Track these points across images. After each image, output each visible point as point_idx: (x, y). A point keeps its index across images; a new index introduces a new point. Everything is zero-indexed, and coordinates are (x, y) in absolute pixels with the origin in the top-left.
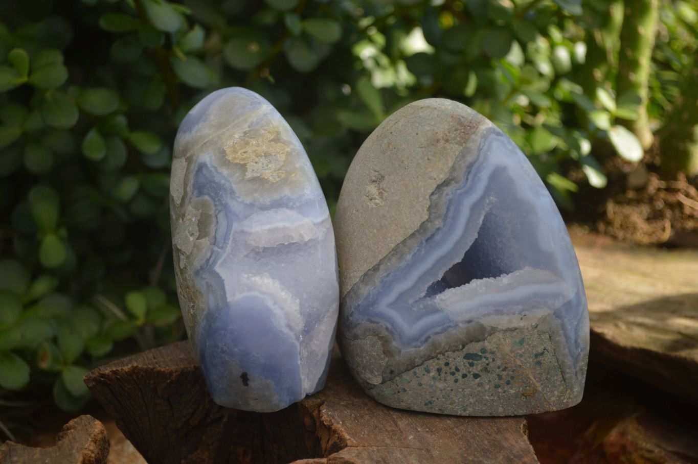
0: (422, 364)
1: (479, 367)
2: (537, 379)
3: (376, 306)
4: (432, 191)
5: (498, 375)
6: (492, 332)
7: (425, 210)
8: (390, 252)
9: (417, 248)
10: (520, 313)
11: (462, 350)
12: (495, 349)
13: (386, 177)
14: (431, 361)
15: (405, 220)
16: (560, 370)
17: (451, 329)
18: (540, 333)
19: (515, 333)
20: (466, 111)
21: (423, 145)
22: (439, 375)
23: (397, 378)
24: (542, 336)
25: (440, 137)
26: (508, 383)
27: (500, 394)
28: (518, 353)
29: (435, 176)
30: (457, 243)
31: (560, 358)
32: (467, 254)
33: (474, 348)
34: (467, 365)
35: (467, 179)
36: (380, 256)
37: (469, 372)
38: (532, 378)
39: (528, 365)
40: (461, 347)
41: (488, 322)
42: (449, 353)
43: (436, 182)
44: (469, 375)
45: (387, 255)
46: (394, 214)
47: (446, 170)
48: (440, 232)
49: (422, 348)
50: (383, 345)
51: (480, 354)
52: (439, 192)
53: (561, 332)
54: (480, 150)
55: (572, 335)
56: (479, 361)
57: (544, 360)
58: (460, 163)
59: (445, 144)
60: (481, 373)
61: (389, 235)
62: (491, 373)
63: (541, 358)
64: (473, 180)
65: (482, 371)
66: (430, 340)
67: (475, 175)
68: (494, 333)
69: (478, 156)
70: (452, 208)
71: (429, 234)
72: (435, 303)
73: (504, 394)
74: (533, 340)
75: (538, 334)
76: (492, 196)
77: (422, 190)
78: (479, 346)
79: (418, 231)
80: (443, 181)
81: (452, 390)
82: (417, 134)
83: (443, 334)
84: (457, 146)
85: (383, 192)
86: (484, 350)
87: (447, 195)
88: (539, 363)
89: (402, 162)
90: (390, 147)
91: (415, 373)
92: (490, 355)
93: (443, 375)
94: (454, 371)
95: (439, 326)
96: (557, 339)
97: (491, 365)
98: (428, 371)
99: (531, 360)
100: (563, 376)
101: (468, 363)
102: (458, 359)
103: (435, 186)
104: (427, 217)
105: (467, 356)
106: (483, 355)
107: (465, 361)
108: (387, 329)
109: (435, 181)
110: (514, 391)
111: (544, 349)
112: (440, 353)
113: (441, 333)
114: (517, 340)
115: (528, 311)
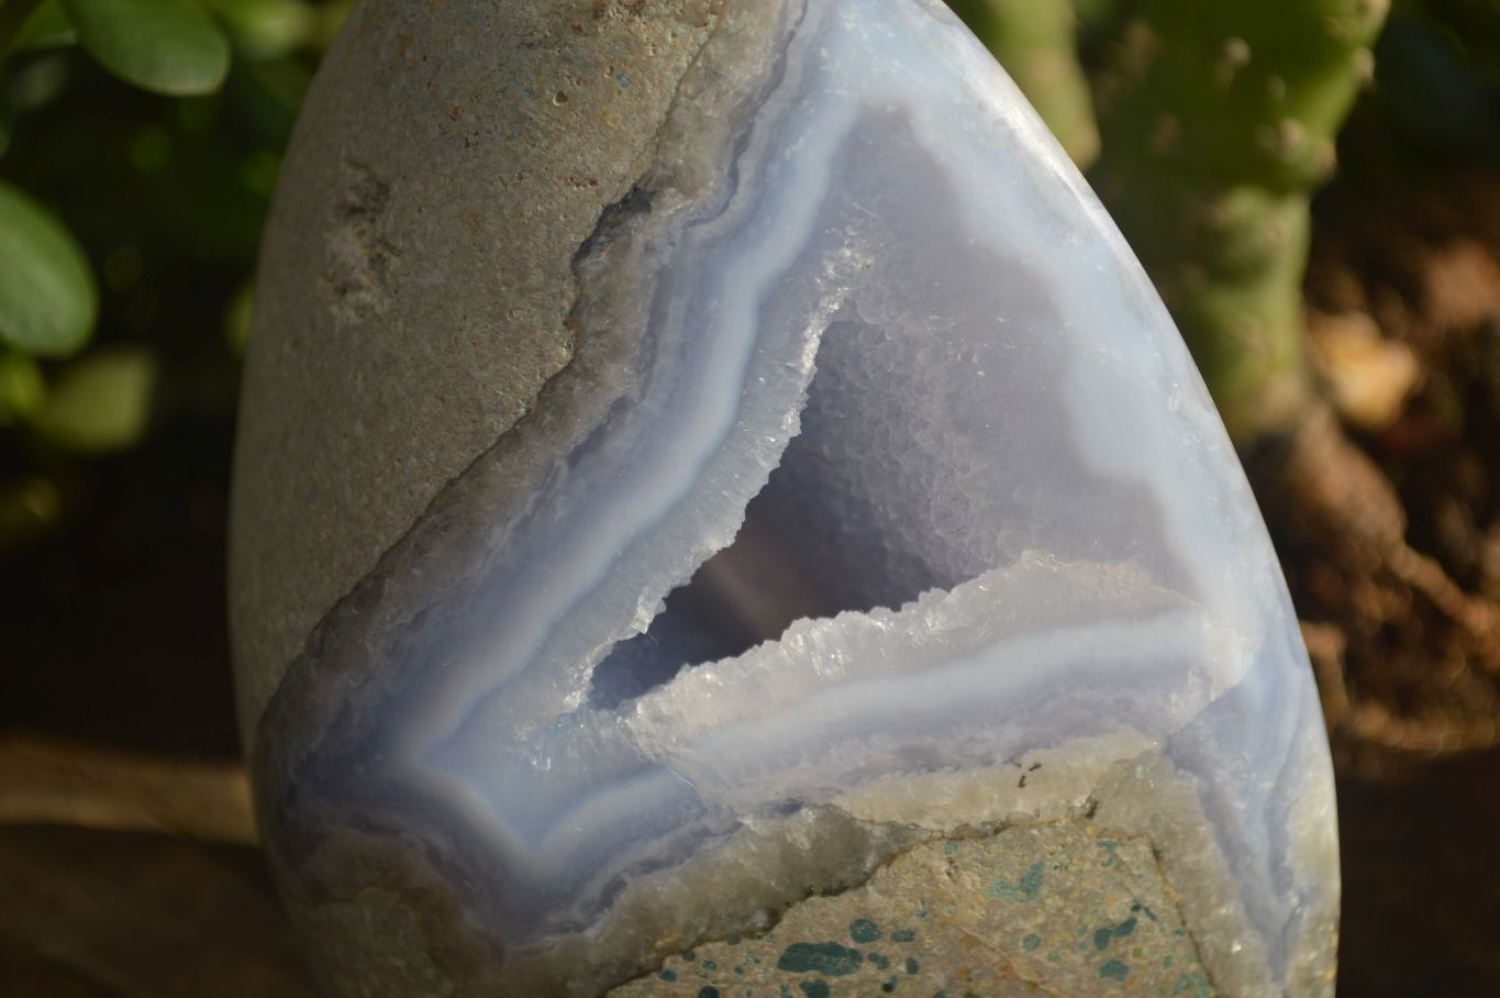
3: (379, 758)
4: (582, 238)
6: (895, 848)
7: (558, 320)
8: (419, 520)
9: (533, 497)
10: (1014, 758)
11: (767, 929)
12: (914, 922)
13: (395, 188)
14: (637, 986)
15: (476, 374)
17: (710, 844)
18: (1111, 842)
19: (995, 848)
21: (538, 36)
24: (1119, 850)
28: (1017, 931)
29: (594, 171)
30: (708, 464)
31: (1210, 940)
32: (753, 508)
33: (821, 920)
34: (800, 994)
35: (734, 175)
36: (382, 538)
39: (1068, 978)
40: (760, 919)
41: (871, 805)
42: (715, 948)
43: (599, 194)
45: (408, 534)
46: (428, 350)
47: (640, 140)
48: (630, 416)
49: (590, 933)
50: (427, 927)
51: (851, 944)
52: (612, 238)
53: (1205, 829)
54: (784, 42)
55: (1255, 836)
56: (847, 977)
57: (1137, 954)
58: (697, 102)
59: (630, 21)
61: (414, 441)
63: (1122, 948)
64: (761, 177)
66: (624, 898)
67: (771, 154)
68: (904, 851)
69: (779, 70)
70: (676, 307)
71: (579, 432)
72: (630, 733)
74: (1080, 873)
75: (1100, 844)
76: (851, 246)
77: (542, 235)
79: (531, 418)
80: (628, 187)
83: (678, 868)
84: (681, 29)
85: (386, 254)
86: (865, 929)
87: (649, 249)
88: (1116, 969)
89: (455, 115)
90: (409, 55)
92: (896, 947)
95: (659, 833)
96: (1190, 859)
97: (905, 990)
99: (1078, 959)
101: (803, 986)
102: (755, 972)
103: (593, 213)
104: (564, 356)
105: (797, 957)
106: (865, 948)
107: (786, 976)
108: (433, 854)
109: (591, 190)
111: (1136, 908)
112: (671, 950)
113: (669, 863)
114: (1012, 878)
115: (1048, 746)
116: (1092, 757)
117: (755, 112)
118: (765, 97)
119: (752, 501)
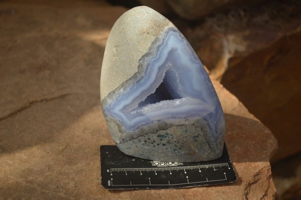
0: (137, 138)
1: (165, 141)
2: (195, 148)
3: (114, 110)
4: (140, 58)
5: (175, 145)
6: (171, 126)
7: (137, 67)
8: (120, 86)
9: (132, 86)
10: (185, 118)
11: (156, 133)
12: (173, 134)
14: (141, 137)
15: (127, 71)
16: (207, 144)
17: (150, 124)
18: (196, 127)
19: (182, 127)
20: (159, 18)
21: (137, 34)
22: (146, 143)
23: (126, 143)
25: (145, 31)
26: (180, 149)
27: (177, 153)
28: (184, 136)
29: (142, 51)
30: (152, 84)
31: (207, 138)
33: (162, 133)
34: (159, 140)
35: (157, 54)
36: (116, 86)
37: (160, 143)
38: (193, 147)
39: (190, 141)
40: (155, 132)
41: (168, 121)
42: (150, 134)
44: (160, 144)
45: (119, 87)
47: (147, 49)
48: (143, 78)
49: (136, 131)
50: (118, 127)
51: (165, 135)
52: (143, 59)
53: (207, 127)
54: (164, 40)
55: (213, 128)
56: (165, 139)
57: (199, 139)
58: (154, 45)
59: (147, 35)
60: (166, 144)
62: (172, 144)
63: (197, 138)
64: (160, 54)
65: (167, 143)
66: (140, 128)
67: (161, 52)
68: (172, 127)
69: (163, 43)
70: (149, 67)
71: (138, 79)
72: (141, 111)
73: (178, 153)
74: (192, 130)
76: (170, 63)
77: (135, 57)
78: (165, 132)
79: (133, 77)
80: (145, 54)
81: (152, 150)
82: (135, 27)
83: (146, 126)
84: (153, 37)
86: (167, 134)
87: (147, 61)
88: (196, 141)
89: (127, 41)
90: (123, 31)
91: (134, 142)
92: (170, 136)
93: (147, 143)
94: (153, 142)
95: (144, 122)
96: (205, 130)
97: (171, 140)
98: (140, 141)
99: (192, 139)
100: (209, 146)
101: (160, 139)
102: (155, 137)
103: (141, 56)
104: (137, 71)
105: (159, 136)
106: (167, 136)
107: (158, 138)
108: (119, 121)
109: (141, 53)
110: (184, 152)
111: (199, 134)
112: (145, 134)
113: (145, 125)
114: (184, 130)
115: (189, 117)
117: (160, 47)
118: (161, 46)
119: (157, 88)
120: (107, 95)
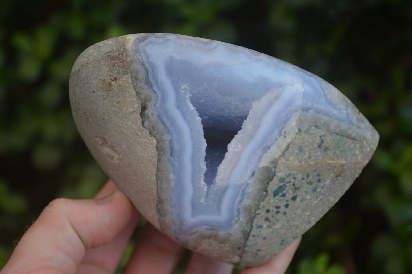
0: (252, 227)
1: (291, 192)
2: (336, 159)
3: (185, 223)
4: (141, 122)
5: (308, 183)
6: (275, 165)
7: (149, 137)
8: (157, 184)
9: (171, 166)
10: (280, 135)
11: (267, 194)
12: (288, 172)
13: (105, 137)
14: (256, 220)
15: (145, 155)
16: (345, 137)
17: (246, 191)
18: (307, 131)
19: (290, 150)
20: (108, 45)
21: (105, 96)
22: (270, 222)
23: (246, 249)
24: (310, 132)
25: (109, 81)
26: (319, 181)
27: (322, 192)
28: (305, 159)
29: (133, 110)
30: (192, 137)
31: (337, 131)
32: (205, 137)
33: (274, 185)
34: (281, 198)
35: (154, 91)
36: (154, 191)
37: (287, 201)
38: (332, 162)
39: (320, 157)
40: (265, 193)
41: (265, 162)
42: (262, 204)
43: (137, 113)
44: (289, 203)
45: (157, 188)
46: (134, 158)
47: (135, 99)
48: (173, 141)
49: (241, 219)
50: (216, 240)
51: (282, 184)
52: (145, 118)
53: (320, 115)
54: (143, 64)
55: (329, 109)
56: (286, 189)
57: (327, 143)
58: (138, 86)
59: (116, 82)
60: (295, 194)
61: (145, 173)
62: (302, 187)
63: (324, 145)
64: (158, 87)
65: (294, 192)
66: (241, 210)
67: (157, 83)
68: (277, 164)
69: (146, 69)
70: (165, 119)
71: (168, 151)
72: (219, 186)
73: (324, 190)
74: (307, 141)
75: (306, 134)
76: (182, 85)
77: (134, 126)
78: (275, 181)
79: (159, 155)
80: (140, 108)
81: (288, 221)
82: (94, 92)
83: (245, 198)
84: (125, 76)
85: (113, 148)
86: (282, 180)
87: (152, 114)
88: (326, 149)
89: (104, 119)
90: (88, 114)
91: (254, 236)
92: (289, 178)
93: (272, 219)
94: (277, 210)
95: (237, 196)
96: (322, 122)
97: (297, 183)
98: (261, 227)
99: (319, 153)
100: (351, 139)
101: (281, 196)
102: (271, 201)
103: (139, 116)
104: (155, 141)
105: (275, 194)
106: (285, 183)
107: (277, 198)
108: (206, 229)
109: (135, 113)
110: (329, 181)
111: (321, 137)
112: (255, 210)
113: (243, 199)
114: (297, 152)
115: (284, 128)
116: (293, 123)
117: (148, 79)
118: (148, 75)
119: (204, 135)
120: (157, 216)
